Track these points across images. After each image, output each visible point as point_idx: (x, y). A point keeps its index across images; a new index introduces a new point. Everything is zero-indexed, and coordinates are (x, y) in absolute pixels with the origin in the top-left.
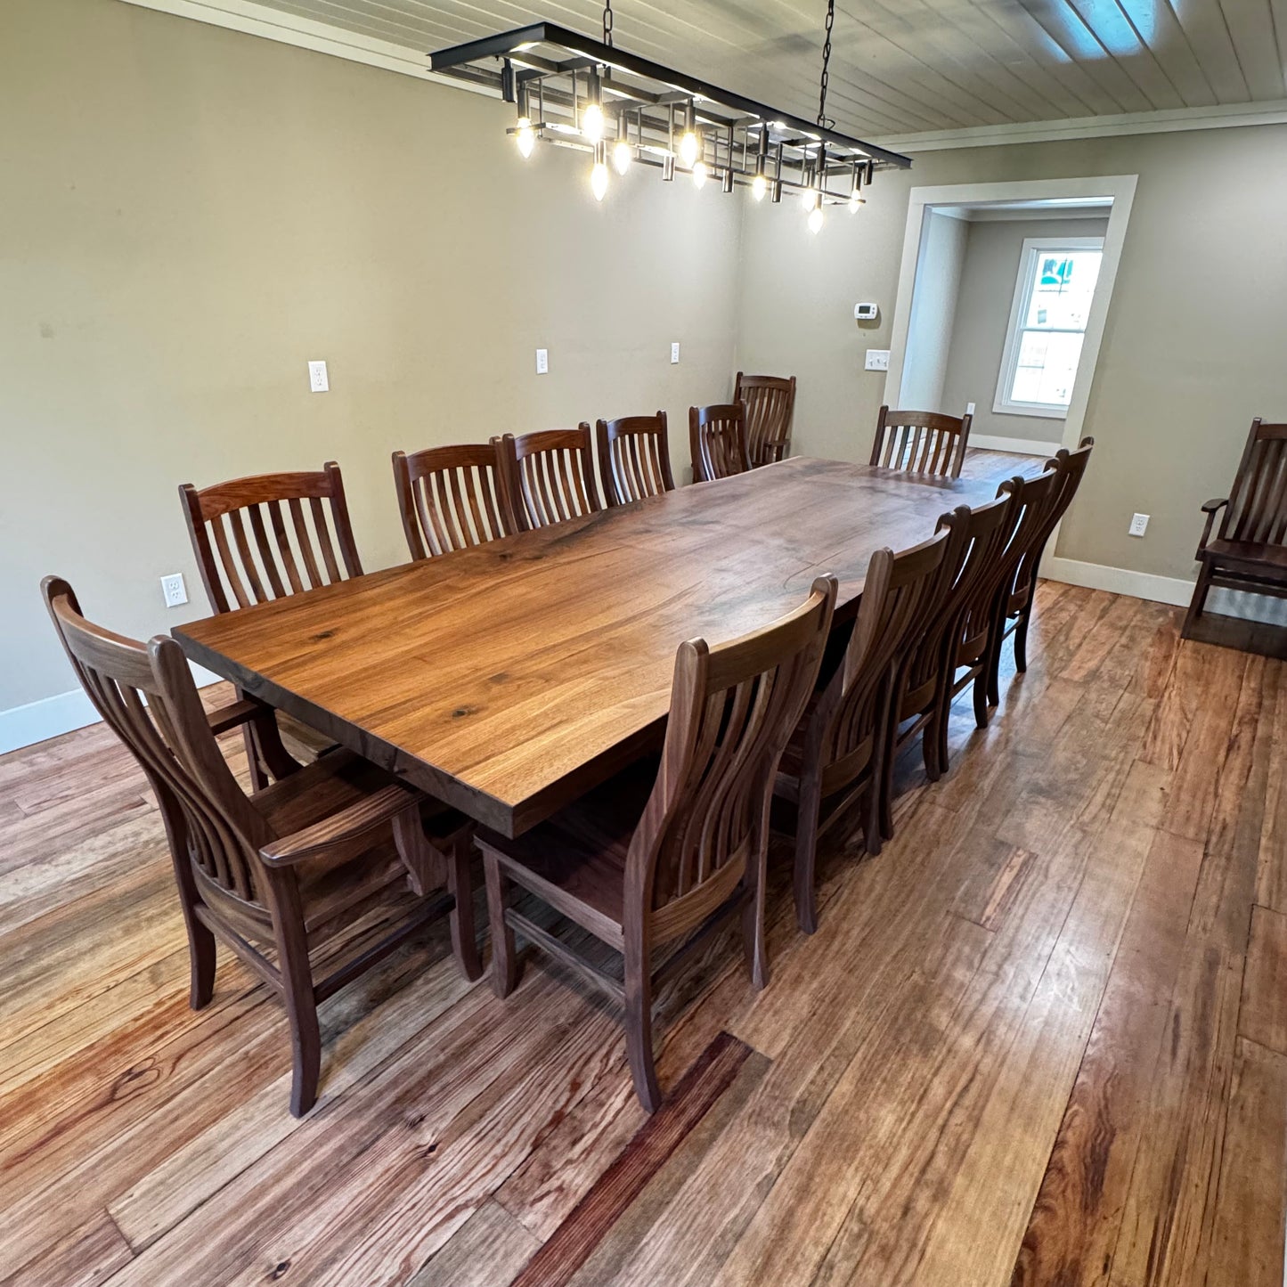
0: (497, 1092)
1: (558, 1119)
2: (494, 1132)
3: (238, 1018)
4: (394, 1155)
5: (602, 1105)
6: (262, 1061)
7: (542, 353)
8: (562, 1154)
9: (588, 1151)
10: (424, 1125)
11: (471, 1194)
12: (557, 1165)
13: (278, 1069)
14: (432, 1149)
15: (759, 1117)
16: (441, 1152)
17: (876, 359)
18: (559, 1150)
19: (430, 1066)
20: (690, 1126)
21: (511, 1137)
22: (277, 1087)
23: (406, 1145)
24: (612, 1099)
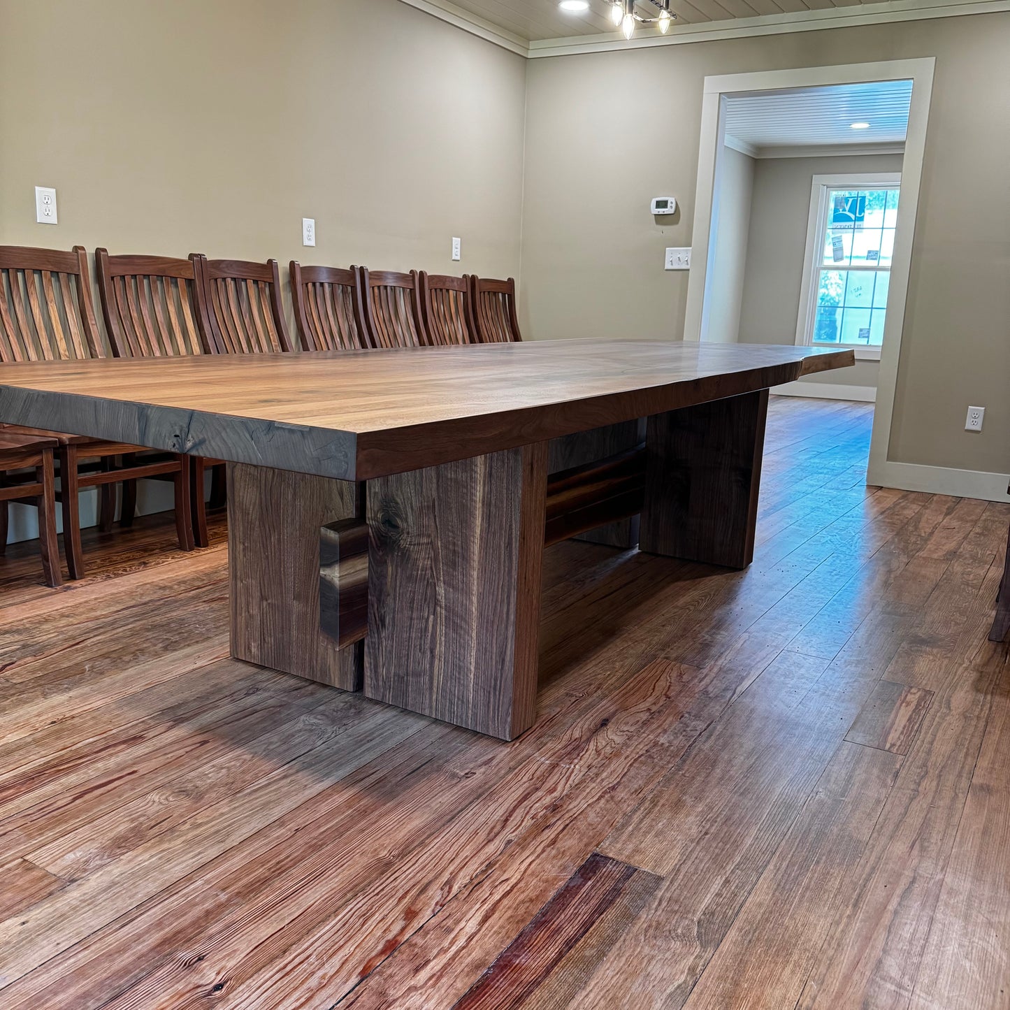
0: (306, 925)
1: (391, 947)
2: (304, 965)
5: (449, 930)
7: (309, 223)
8: (402, 981)
9: (438, 976)
10: (204, 964)
14: (218, 987)
15: (658, 930)
16: (232, 989)
17: (676, 257)
18: (396, 978)
19: (208, 905)
20: (570, 944)
21: (330, 969)
23: (180, 986)
24: (462, 924)
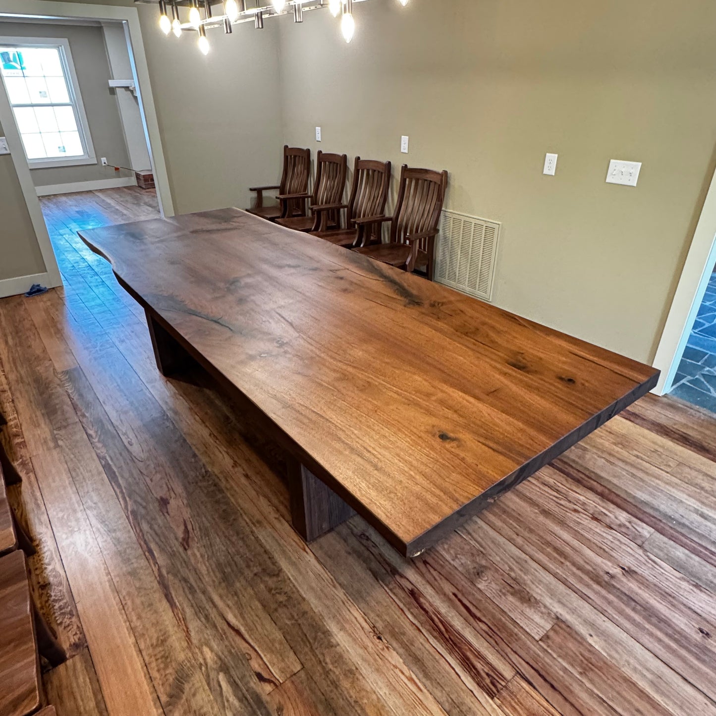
1: (595, 519)
2: (608, 544)
4: (630, 585)
5: (585, 503)
8: (613, 520)
10: (611, 572)
12: (618, 522)
14: (623, 569)
16: (623, 565)
21: (609, 537)
23: (624, 580)
24: (581, 499)
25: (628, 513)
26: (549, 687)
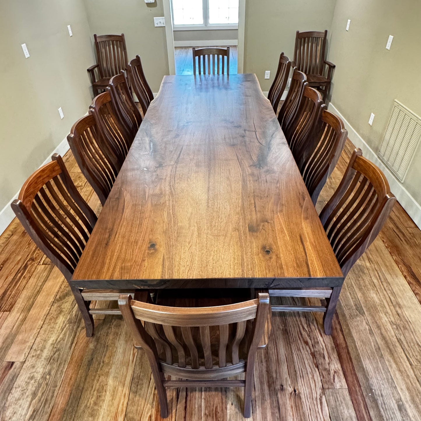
0: (290, 361)
1: (313, 355)
2: (303, 373)
3: (186, 407)
4: (288, 402)
5: (318, 343)
6: (214, 412)
8: (325, 363)
9: (329, 357)
10: (285, 387)
11: (319, 393)
12: (327, 367)
13: (222, 410)
14: (295, 391)
15: (352, 316)
16: (298, 389)
17: (159, 21)
18: (323, 363)
19: (264, 370)
20: (342, 330)
21: (309, 370)
22: (230, 415)
23: (287, 396)
24: (318, 339)
25: (342, 367)
26: (184, 406)
